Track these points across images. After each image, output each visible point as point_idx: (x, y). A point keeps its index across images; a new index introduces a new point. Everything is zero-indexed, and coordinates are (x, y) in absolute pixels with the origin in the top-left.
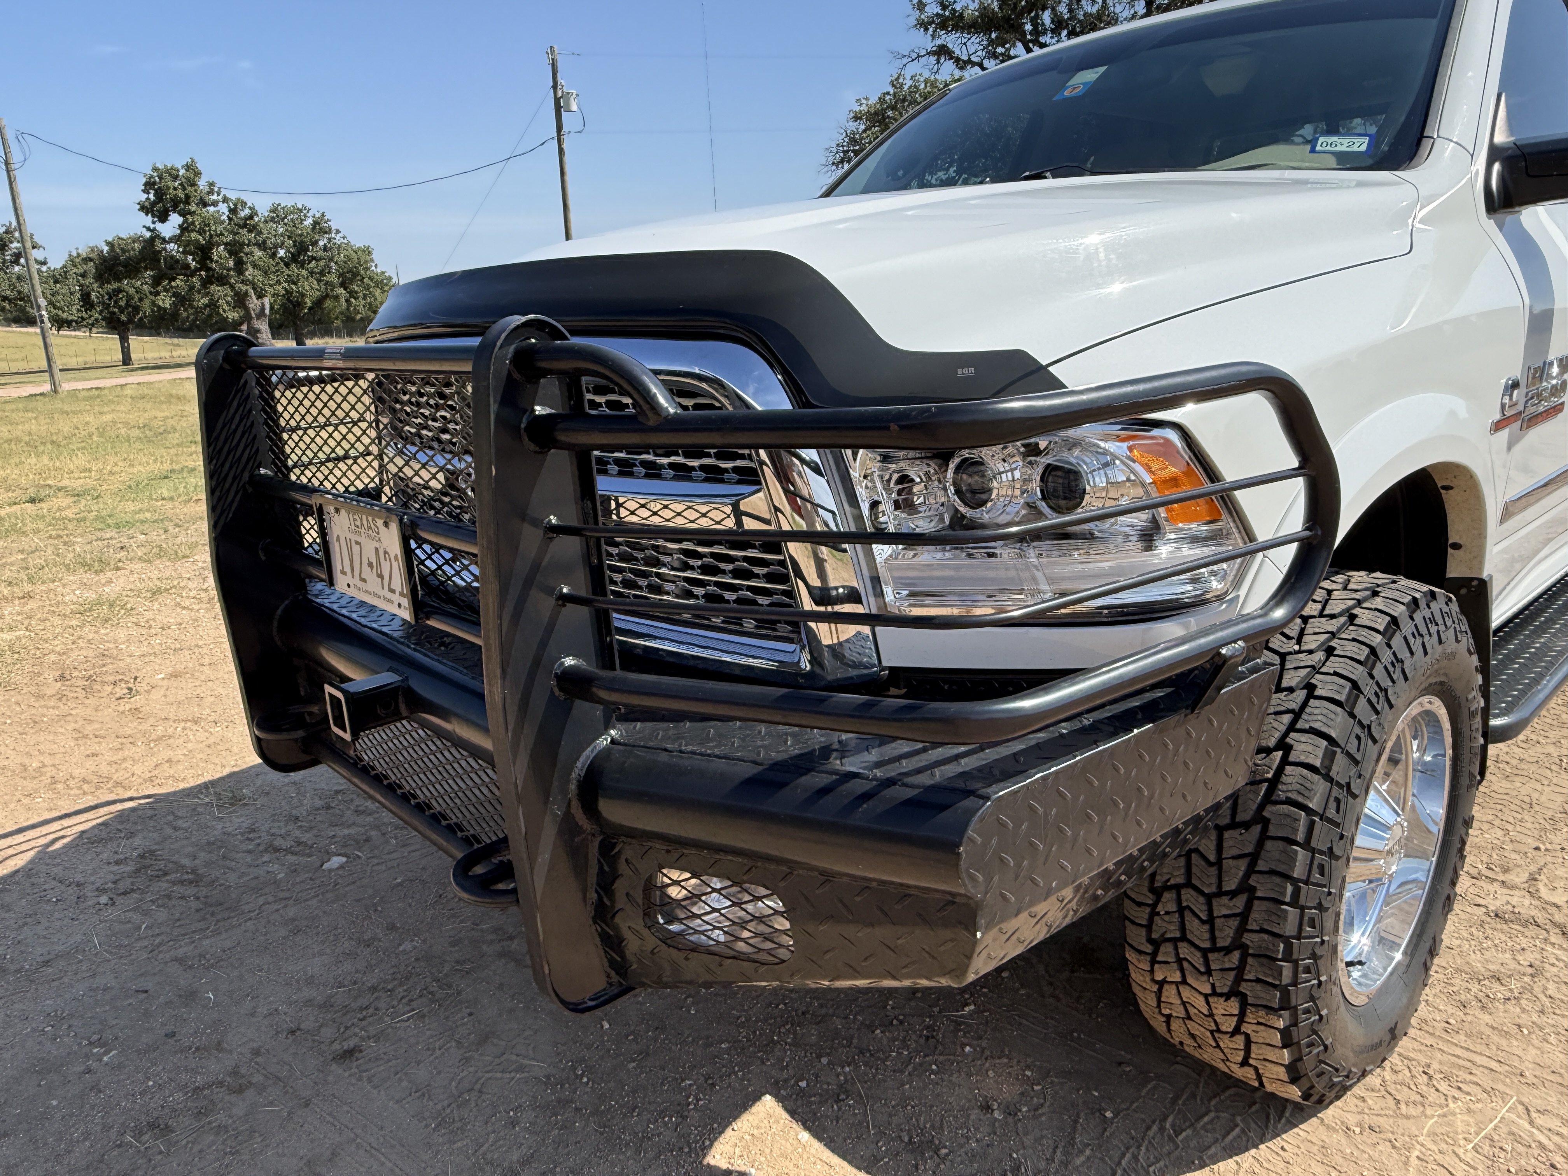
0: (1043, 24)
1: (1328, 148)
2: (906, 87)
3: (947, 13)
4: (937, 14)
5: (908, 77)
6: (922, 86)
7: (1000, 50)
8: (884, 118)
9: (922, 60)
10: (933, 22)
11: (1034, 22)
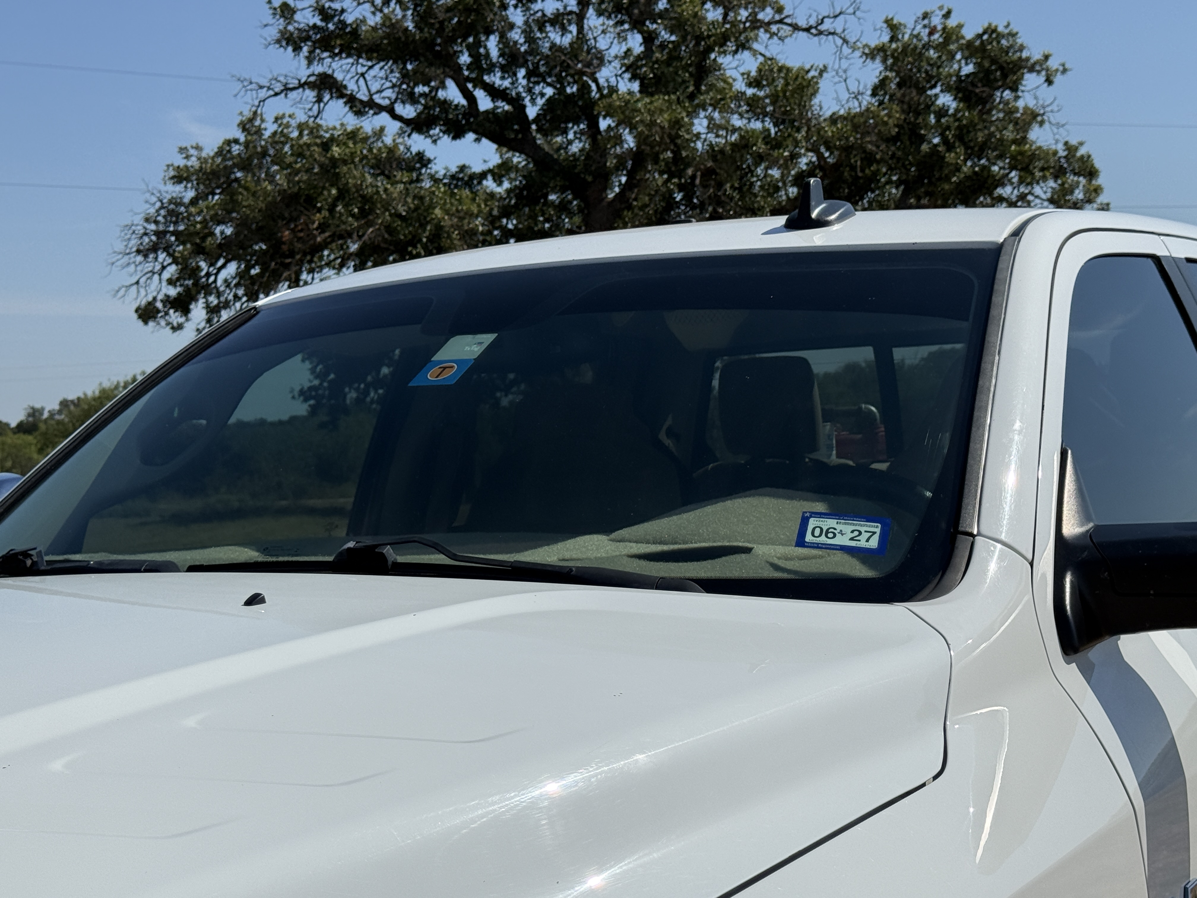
0: (487, 55)
1: (823, 539)
2: (267, 134)
3: (331, 26)
4: (315, 26)
5: (269, 117)
6: (295, 134)
7: (421, 89)
8: (229, 182)
9: (293, 95)
10: (308, 38)
11: (474, 50)
